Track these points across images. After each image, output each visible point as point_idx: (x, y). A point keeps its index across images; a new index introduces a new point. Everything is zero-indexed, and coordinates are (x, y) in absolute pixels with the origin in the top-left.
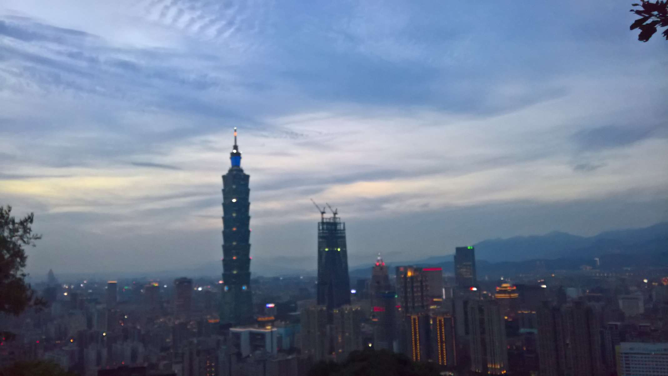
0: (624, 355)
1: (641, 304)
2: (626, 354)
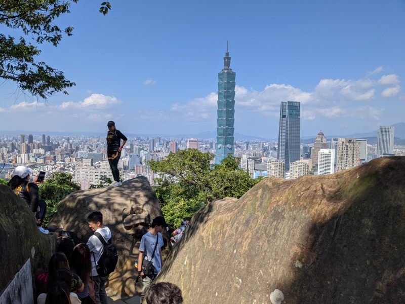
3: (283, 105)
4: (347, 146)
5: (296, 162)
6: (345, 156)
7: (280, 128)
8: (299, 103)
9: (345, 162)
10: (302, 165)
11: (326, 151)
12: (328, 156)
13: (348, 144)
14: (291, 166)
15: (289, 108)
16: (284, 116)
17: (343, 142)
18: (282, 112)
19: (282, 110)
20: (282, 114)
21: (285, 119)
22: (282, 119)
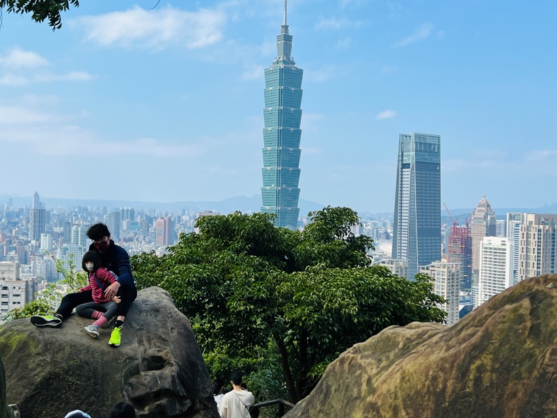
3: (403, 142)
4: (539, 231)
5: (433, 264)
8: (439, 137)
11: (496, 241)
12: (499, 253)
15: (416, 147)
16: (405, 166)
17: (531, 223)
18: (402, 156)
19: (402, 153)
20: (402, 160)
21: (407, 172)
22: (402, 172)
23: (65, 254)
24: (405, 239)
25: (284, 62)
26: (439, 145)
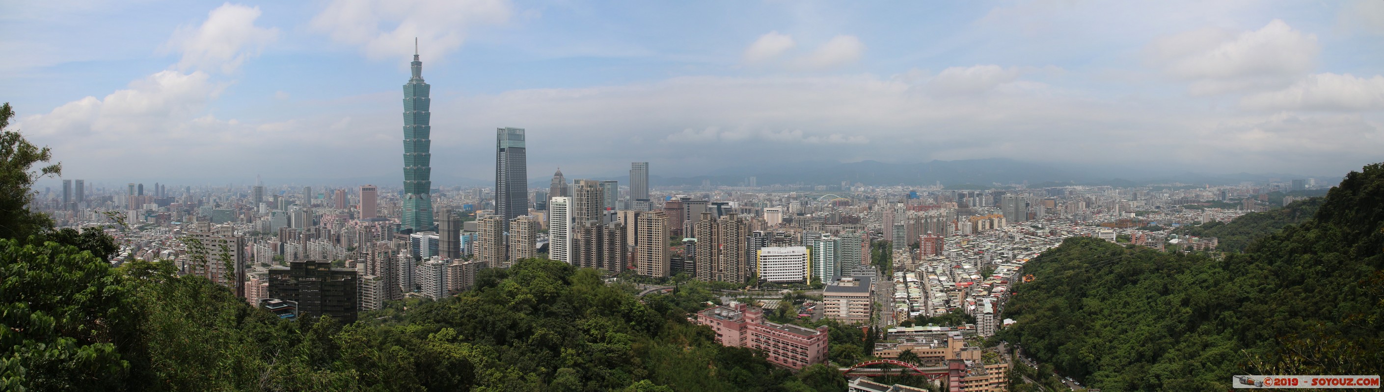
0: (763, 258)
1: (780, 215)
2: (764, 256)
3: (500, 132)
4: (588, 191)
5: (519, 217)
6: (586, 205)
7: (497, 164)
8: (524, 130)
9: (586, 214)
10: (526, 221)
11: (560, 200)
12: (562, 208)
13: (589, 189)
14: (513, 224)
15: (509, 137)
16: (502, 150)
17: (582, 186)
18: (500, 143)
19: (500, 141)
20: (500, 146)
21: (503, 154)
22: (500, 154)
23: (274, 216)
24: (503, 200)
25: (416, 80)
26: (524, 135)
